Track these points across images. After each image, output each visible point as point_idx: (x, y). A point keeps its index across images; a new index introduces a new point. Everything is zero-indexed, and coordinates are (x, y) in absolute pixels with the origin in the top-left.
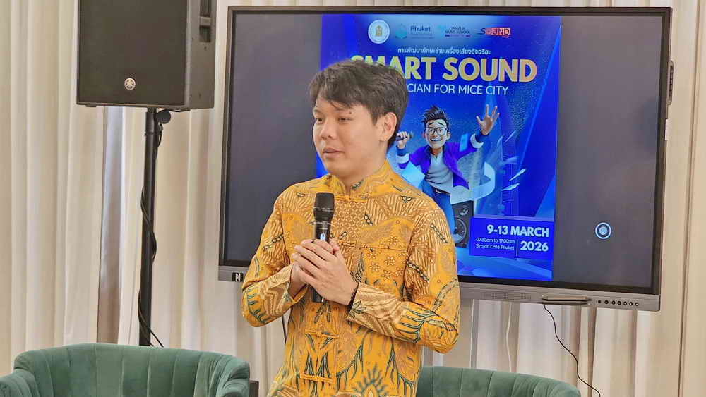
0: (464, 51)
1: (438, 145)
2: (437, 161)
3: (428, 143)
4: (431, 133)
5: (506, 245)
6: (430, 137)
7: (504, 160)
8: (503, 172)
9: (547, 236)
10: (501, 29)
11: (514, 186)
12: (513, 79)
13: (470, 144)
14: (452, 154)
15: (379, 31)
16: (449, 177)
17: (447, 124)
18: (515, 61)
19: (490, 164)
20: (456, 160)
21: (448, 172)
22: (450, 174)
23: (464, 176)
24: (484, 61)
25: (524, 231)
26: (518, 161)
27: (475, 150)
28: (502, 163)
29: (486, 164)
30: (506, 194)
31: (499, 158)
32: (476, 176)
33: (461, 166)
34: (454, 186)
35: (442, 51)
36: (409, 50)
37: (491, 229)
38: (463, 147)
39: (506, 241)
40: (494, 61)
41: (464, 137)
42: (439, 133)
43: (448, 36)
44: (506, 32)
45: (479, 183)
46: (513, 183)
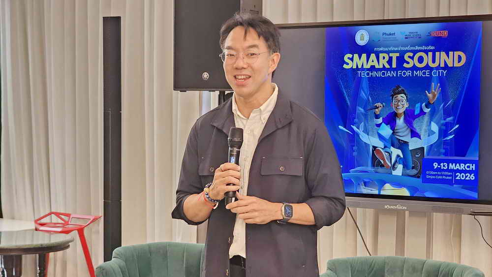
0: (417, 48)
1: (401, 110)
2: (400, 122)
3: (394, 109)
4: (396, 103)
5: (446, 176)
6: (396, 106)
7: (445, 119)
8: (444, 128)
9: (474, 169)
10: (442, 32)
11: (451, 137)
12: (450, 65)
13: (421, 110)
14: (410, 117)
15: (362, 37)
16: (408, 132)
17: (407, 97)
18: (451, 53)
19: (435, 122)
20: (412, 120)
21: (407, 129)
22: (409, 130)
23: (418, 131)
24: (430, 54)
25: (458, 166)
26: (454, 120)
27: (425, 113)
28: (443, 122)
29: (432, 122)
30: (446, 142)
31: (441, 119)
32: (426, 131)
33: (416, 124)
34: (411, 137)
35: (403, 49)
36: (381, 49)
37: (436, 165)
38: (417, 112)
39: (446, 173)
40: (437, 54)
41: (418, 105)
42: (402, 103)
43: (407, 38)
44: (445, 34)
45: (428, 135)
46: (451, 134)
